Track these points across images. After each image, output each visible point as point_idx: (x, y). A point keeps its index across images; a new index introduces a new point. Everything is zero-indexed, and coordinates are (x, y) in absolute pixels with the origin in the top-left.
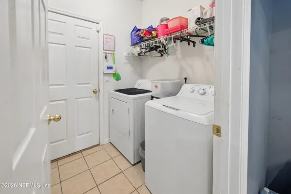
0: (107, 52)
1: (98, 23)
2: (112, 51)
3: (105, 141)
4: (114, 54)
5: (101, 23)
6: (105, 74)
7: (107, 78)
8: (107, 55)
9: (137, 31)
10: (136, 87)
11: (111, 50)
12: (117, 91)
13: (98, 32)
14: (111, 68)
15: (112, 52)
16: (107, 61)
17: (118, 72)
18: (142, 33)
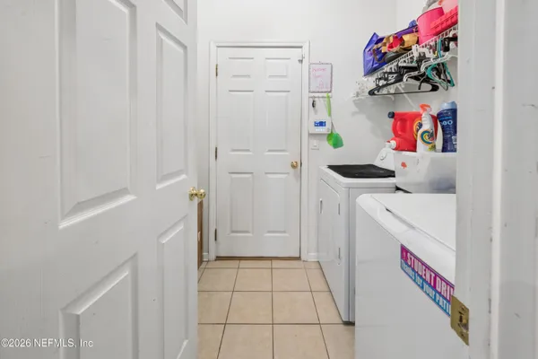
0: (316, 95)
1: (301, 47)
2: (325, 92)
3: (310, 256)
4: (329, 97)
5: (306, 47)
6: (311, 135)
7: (315, 142)
8: (316, 99)
9: (377, 43)
10: (378, 163)
11: (324, 90)
12: (331, 167)
13: (301, 61)
14: (322, 124)
15: (325, 95)
16: (316, 112)
17: (337, 131)
18: (385, 45)
